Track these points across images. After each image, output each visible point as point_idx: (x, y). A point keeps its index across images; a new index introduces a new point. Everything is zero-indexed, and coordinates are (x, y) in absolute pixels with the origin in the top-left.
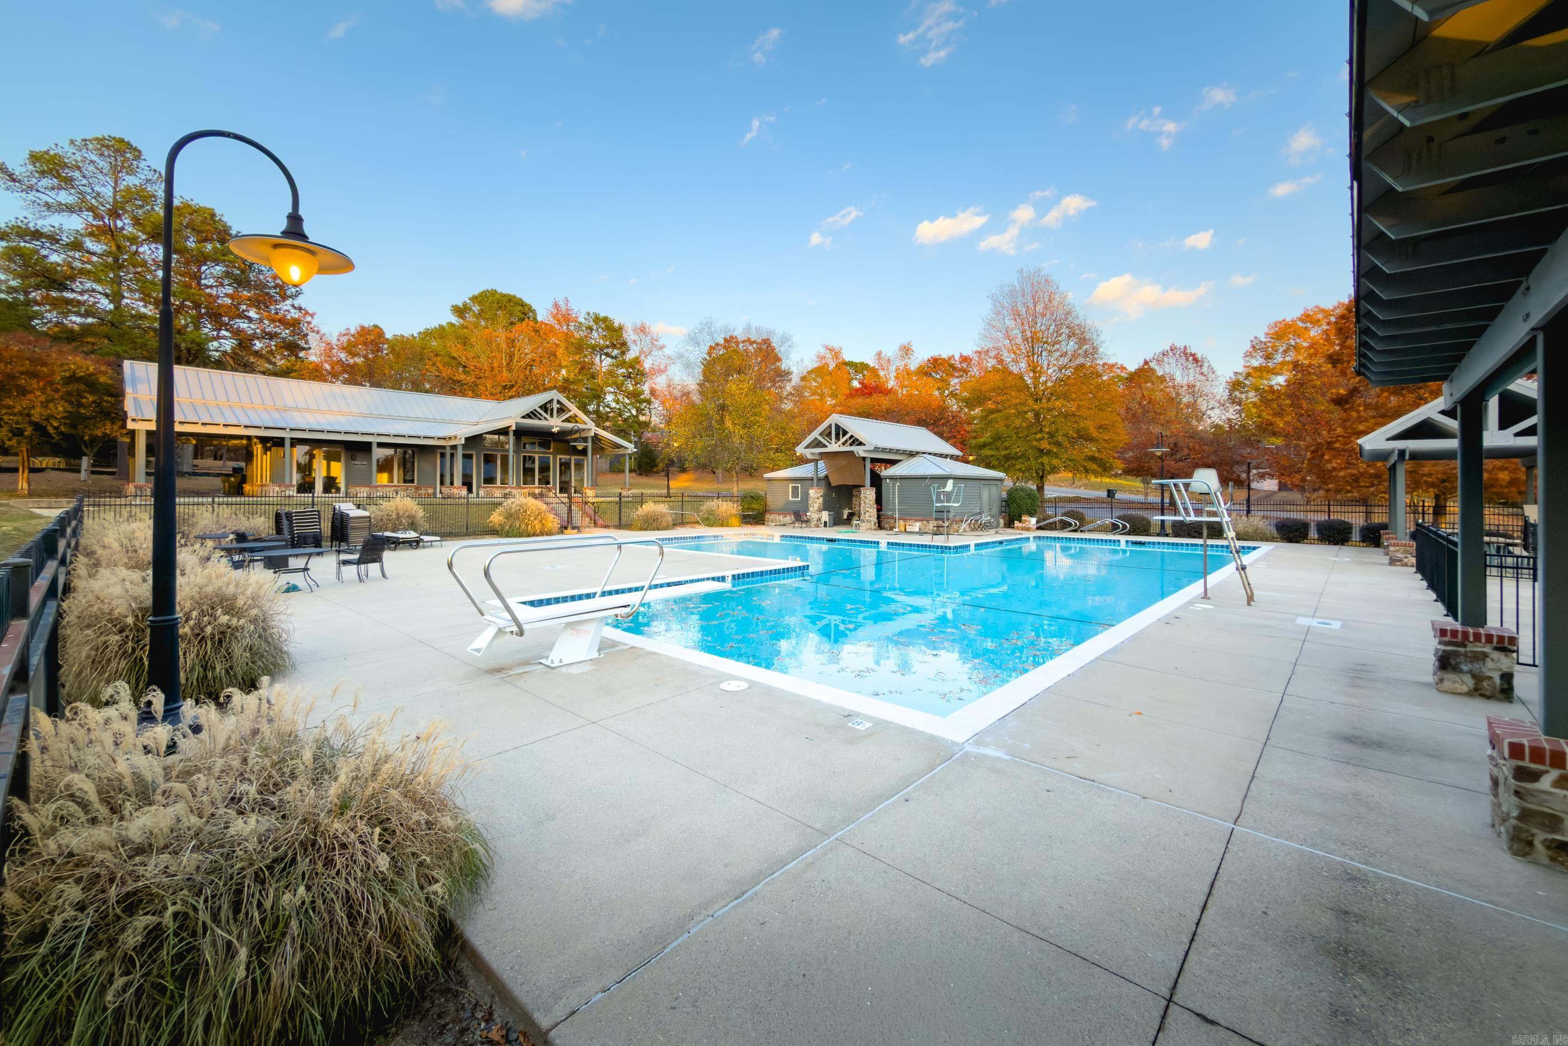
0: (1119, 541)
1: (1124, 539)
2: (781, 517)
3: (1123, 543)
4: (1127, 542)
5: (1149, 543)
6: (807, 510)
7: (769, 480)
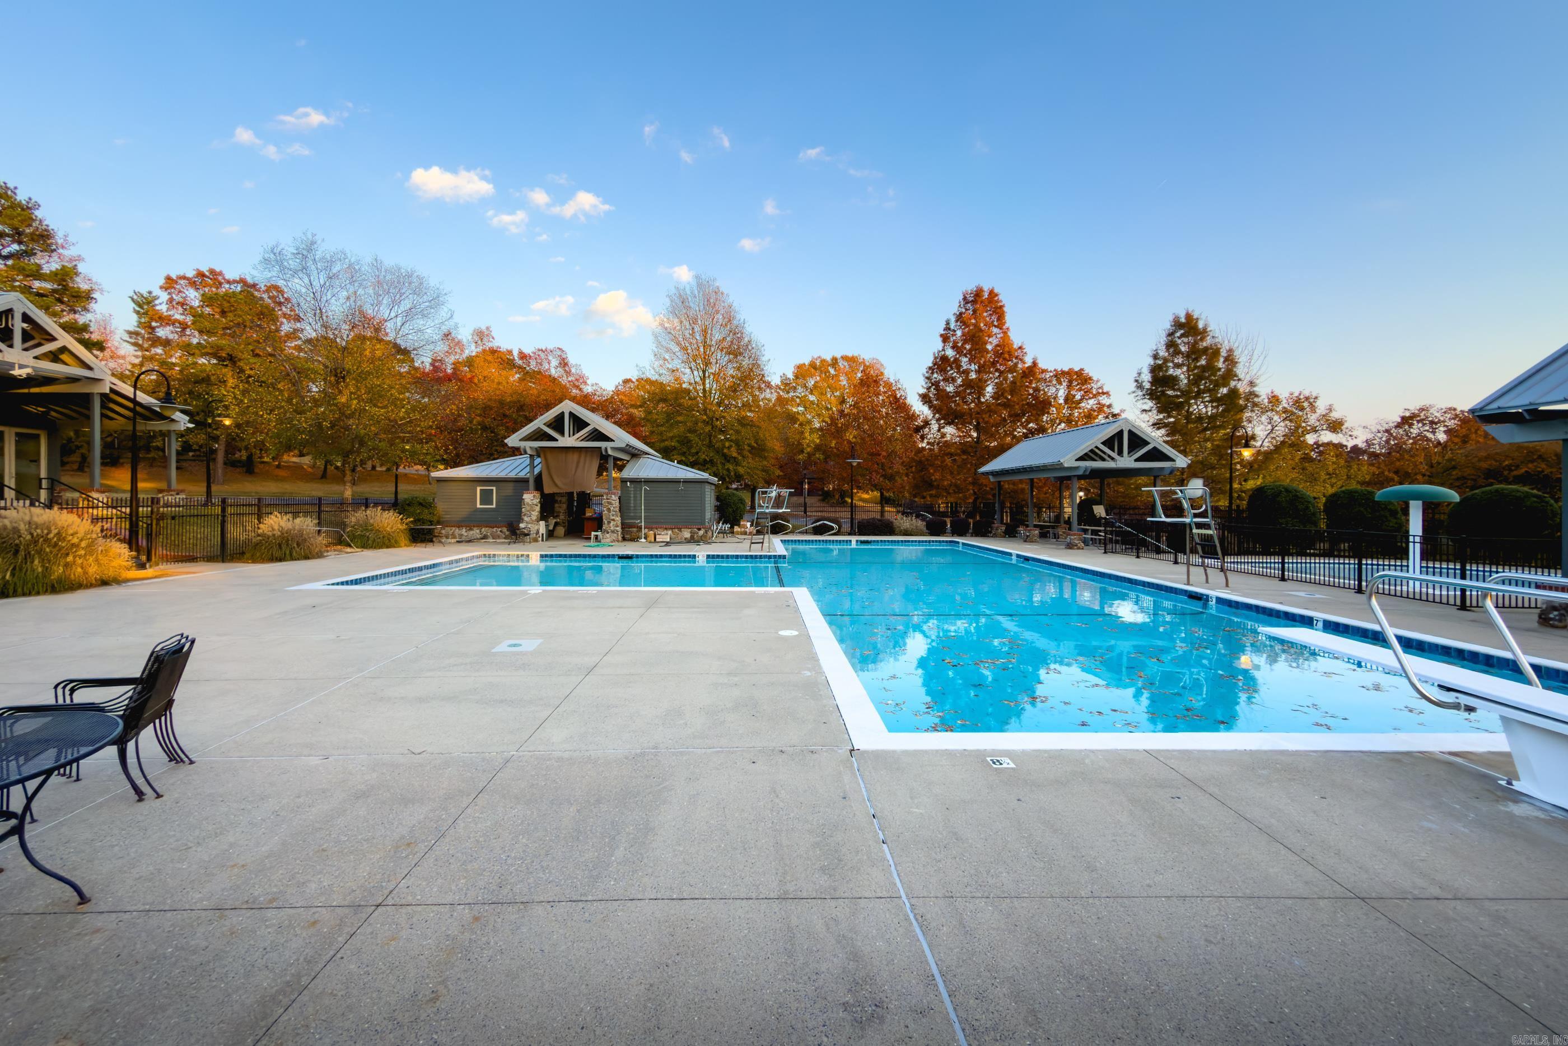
0: (850, 541)
1: (854, 539)
2: (464, 531)
3: (854, 543)
4: (857, 541)
5: (874, 541)
6: (520, 520)
7: (440, 480)
